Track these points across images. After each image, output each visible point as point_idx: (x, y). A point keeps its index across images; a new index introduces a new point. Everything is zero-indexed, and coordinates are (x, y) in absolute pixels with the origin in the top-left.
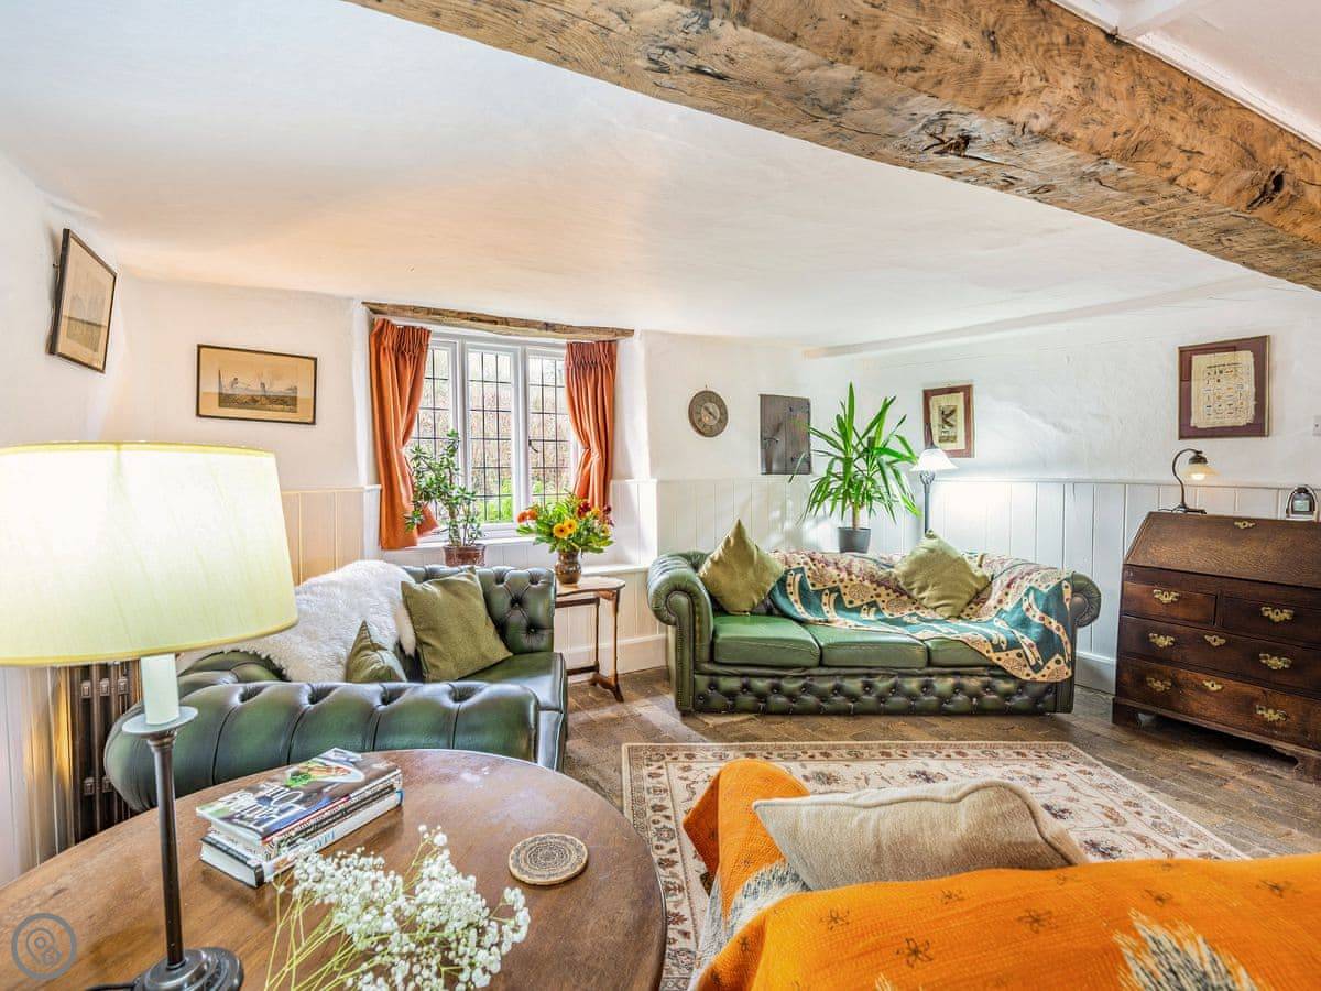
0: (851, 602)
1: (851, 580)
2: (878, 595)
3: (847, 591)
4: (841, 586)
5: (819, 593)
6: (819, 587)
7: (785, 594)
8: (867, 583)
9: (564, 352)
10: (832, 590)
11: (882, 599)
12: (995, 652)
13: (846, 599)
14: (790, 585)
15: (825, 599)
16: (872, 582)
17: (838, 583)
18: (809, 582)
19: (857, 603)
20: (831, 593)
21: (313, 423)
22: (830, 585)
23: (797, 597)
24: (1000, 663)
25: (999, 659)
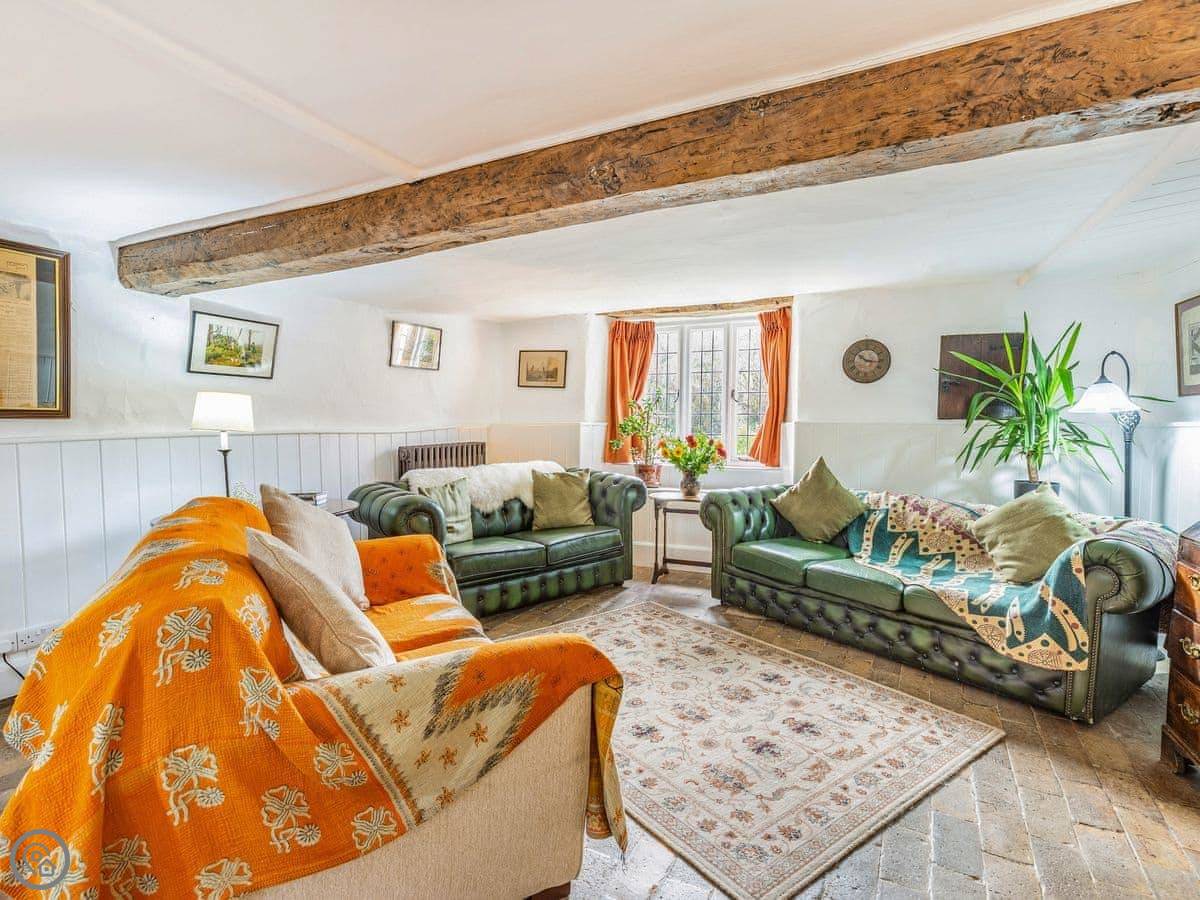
0: (926, 550)
1: (934, 528)
2: (959, 548)
3: (925, 538)
4: (921, 532)
5: (894, 536)
6: (898, 530)
7: (861, 531)
8: (949, 533)
9: (757, 321)
10: (910, 535)
11: (963, 552)
12: (970, 613)
13: (922, 546)
14: (869, 523)
15: (899, 542)
16: (956, 533)
17: (918, 529)
18: (890, 523)
19: (932, 551)
20: (908, 538)
21: (564, 387)
22: (910, 529)
23: (871, 537)
24: (975, 627)
25: (975, 622)
